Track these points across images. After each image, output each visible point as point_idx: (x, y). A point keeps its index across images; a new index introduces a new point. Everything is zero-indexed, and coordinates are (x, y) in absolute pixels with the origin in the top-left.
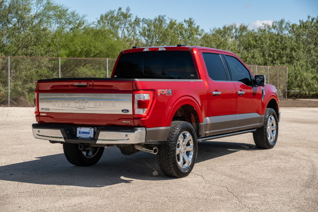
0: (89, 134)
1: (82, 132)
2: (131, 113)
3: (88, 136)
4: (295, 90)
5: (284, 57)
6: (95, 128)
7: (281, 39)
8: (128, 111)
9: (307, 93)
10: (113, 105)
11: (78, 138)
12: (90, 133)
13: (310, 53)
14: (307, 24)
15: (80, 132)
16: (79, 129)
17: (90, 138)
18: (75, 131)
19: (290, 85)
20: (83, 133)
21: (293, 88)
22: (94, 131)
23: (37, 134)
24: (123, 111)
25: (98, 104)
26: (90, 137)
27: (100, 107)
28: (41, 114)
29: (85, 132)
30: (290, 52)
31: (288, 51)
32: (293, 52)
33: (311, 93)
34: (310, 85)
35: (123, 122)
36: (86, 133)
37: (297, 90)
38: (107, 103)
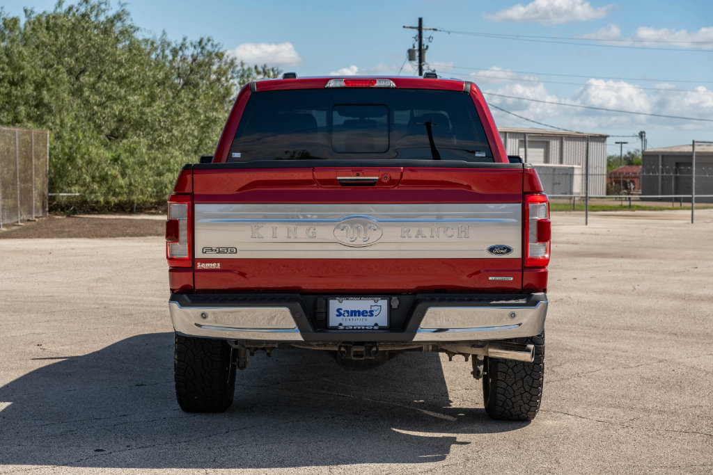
0: (372, 315)
1: (348, 312)
2: (516, 253)
3: (368, 322)
4: (70, 192)
5: (18, 104)
6: (394, 298)
7: (7, 55)
8: (509, 250)
9: (101, 199)
10: (463, 234)
11: (336, 328)
12: (375, 313)
13: (81, 95)
14: (59, 22)
15: (342, 312)
16: (334, 304)
17: (376, 328)
18: (323, 310)
19: (56, 180)
20: (354, 313)
21: (65, 187)
22: (390, 306)
23: (195, 324)
24: (491, 250)
25: (414, 231)
26: (376, 325)
27: (420, 239)
28: (199, 266)
29: (359, 311)
30: (35, 93)
31: (30, 89)
32: (45, 92)
33: (113, 200)
34: (107, 180)
35: (490, 278)
36: (363, 313)
37: (76, 192)
38: (442, 230)
